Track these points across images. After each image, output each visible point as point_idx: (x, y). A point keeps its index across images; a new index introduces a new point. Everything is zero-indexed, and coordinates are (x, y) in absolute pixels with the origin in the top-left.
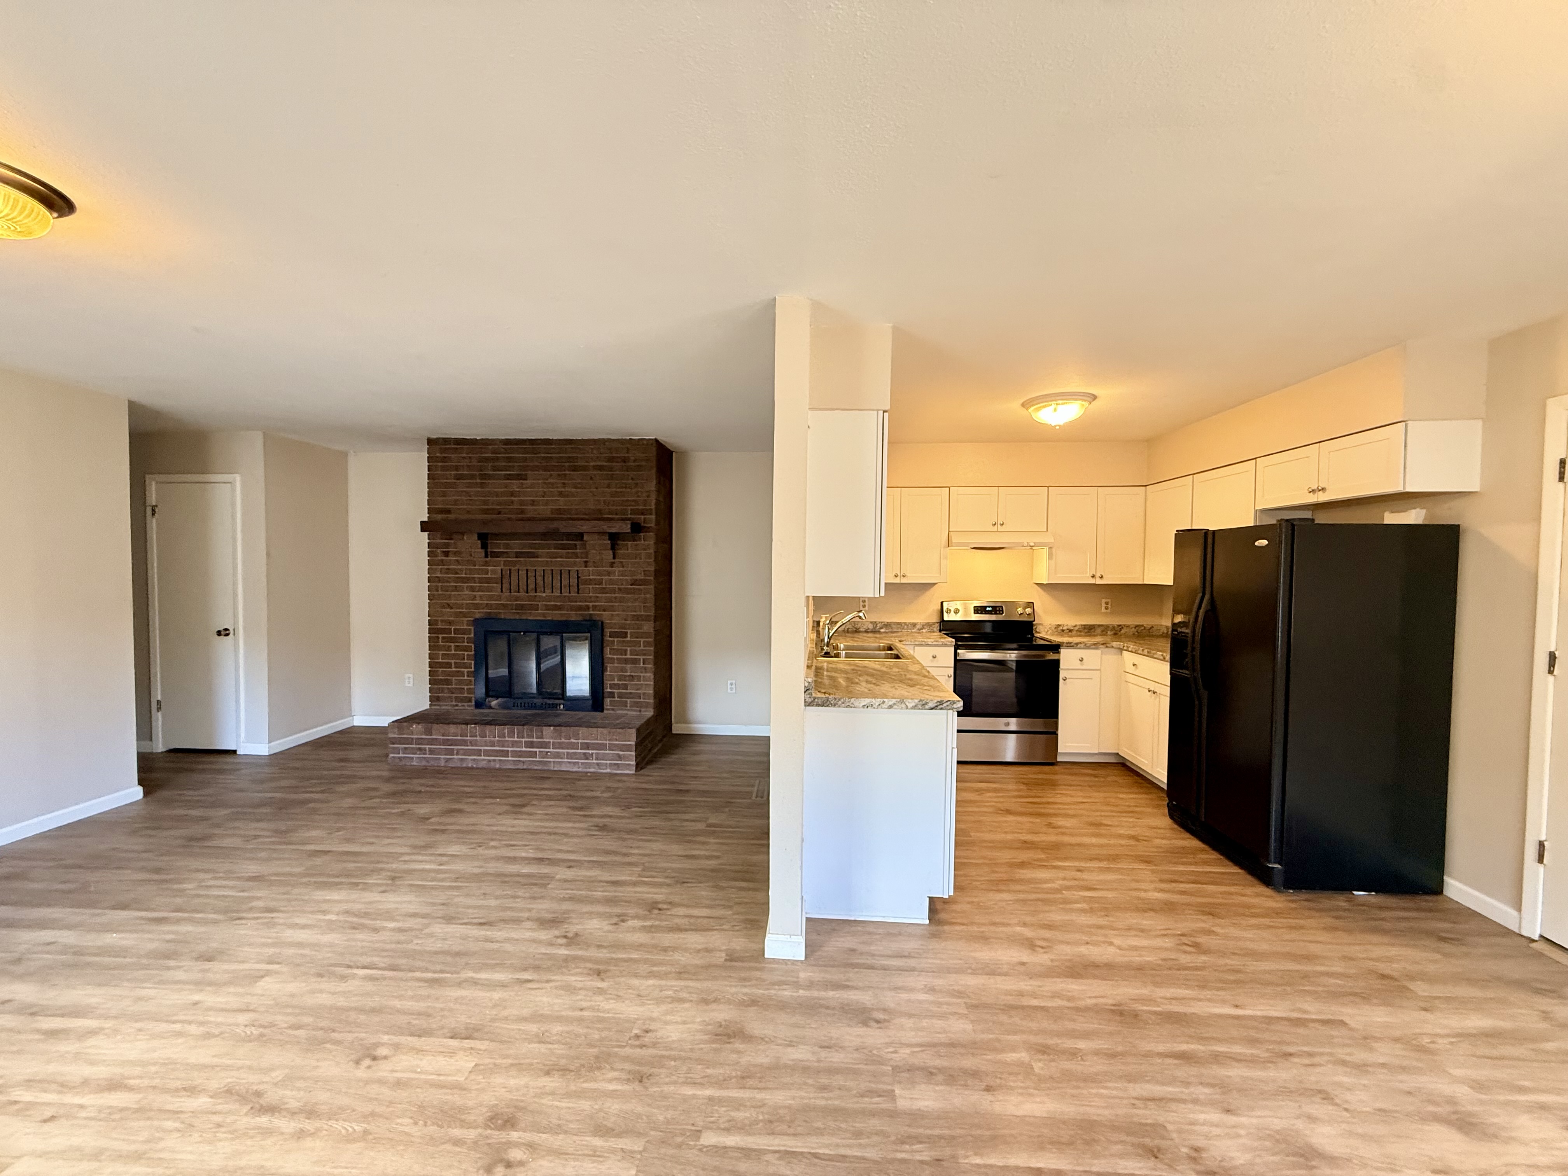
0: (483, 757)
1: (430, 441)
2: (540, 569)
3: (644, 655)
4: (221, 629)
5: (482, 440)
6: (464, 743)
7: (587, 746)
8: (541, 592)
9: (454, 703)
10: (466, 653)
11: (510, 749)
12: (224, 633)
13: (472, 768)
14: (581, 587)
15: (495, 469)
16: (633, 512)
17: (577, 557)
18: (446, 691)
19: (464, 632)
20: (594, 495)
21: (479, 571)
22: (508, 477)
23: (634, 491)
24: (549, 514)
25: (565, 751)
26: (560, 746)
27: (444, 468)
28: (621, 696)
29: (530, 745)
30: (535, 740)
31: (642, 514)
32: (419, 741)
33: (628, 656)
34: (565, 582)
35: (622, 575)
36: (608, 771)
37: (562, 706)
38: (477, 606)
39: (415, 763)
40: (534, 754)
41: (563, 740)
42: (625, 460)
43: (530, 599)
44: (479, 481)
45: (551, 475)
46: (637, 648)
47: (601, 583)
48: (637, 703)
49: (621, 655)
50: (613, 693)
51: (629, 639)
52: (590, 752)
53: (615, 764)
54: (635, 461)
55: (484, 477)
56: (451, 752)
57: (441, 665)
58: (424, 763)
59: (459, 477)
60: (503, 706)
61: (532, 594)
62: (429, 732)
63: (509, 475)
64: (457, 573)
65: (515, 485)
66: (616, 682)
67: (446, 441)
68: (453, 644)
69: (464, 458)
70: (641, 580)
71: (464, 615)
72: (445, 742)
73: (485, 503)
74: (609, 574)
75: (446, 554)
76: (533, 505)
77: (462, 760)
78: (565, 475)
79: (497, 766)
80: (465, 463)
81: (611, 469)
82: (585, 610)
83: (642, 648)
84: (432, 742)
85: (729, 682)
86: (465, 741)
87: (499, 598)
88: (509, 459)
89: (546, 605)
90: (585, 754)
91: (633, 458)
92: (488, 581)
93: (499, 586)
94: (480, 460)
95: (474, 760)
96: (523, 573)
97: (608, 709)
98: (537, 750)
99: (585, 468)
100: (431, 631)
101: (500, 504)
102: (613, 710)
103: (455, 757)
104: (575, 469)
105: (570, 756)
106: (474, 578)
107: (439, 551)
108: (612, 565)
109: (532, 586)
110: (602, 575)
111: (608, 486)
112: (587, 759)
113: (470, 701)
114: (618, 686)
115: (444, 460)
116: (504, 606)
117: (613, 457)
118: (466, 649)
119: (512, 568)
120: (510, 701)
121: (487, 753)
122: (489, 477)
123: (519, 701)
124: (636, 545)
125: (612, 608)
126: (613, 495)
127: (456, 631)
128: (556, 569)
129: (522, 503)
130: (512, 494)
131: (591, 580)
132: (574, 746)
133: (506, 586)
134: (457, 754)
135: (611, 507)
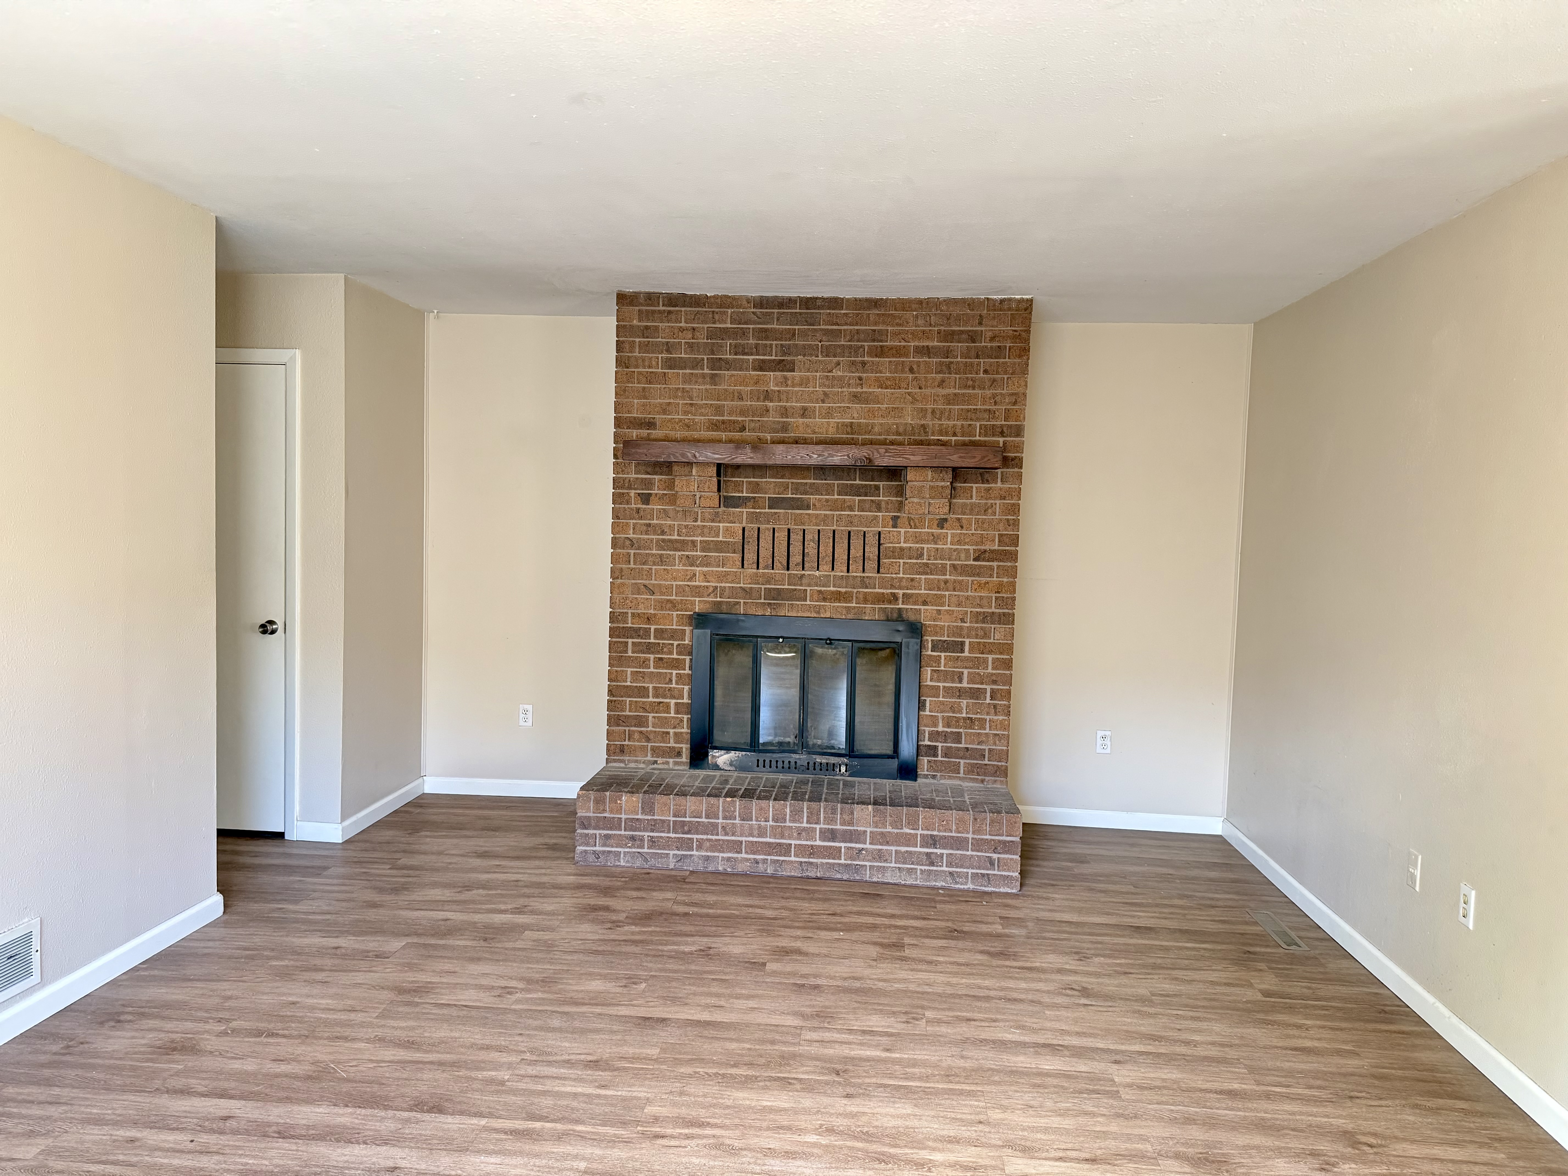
0: (744, 855)
1: (622, 298)
2: (811, 529)
3: (994, 682)
4: (263, 622)
5: (715, 297)
6: (712, 829)
7: (933, 841)
8: (811, 569)
9: (649, 758)
10: (674, 672)
11: (793, 842)
12: (267, 628)
13: (725, 874)
14: (883, 561)
15: (738, 350)
16: (985, 430)
17: (879, 509)
18: (636, 736)
19: (675, 635)
20: (915, 400)
21: (702, 531)
22: (762, 366)
23: (989, 393)
24: (832, 434)
25: (893, 848)
26: (884, 839)
27: (645, 347)
28: (947, 753)
29: (832, 835)
30: (838, 827)
31: (1002, 434)
32: (632, 824)
33: (965, 684)
34: (856, 552)
35: (959, 542)
36: (970, 886)
37: (843, 769)
38: (697, 591)
39: (622, 863)
40: (835, 853)
41: (889, 829)
42: (973, 337)
43: (791, 580)
44: (706, 371)
45: (838, 364)
46: (981, 671)
47: (920, 556)
48: (979, 766)
49: (953, 681)
50: (936, 747)
51: (966, 654)
52: (939, 851)
53: (983, 875)
54: (992, 339)
55: (716, 364)
56: (687, 845)
57: (629, 691)
58: (639, 863)
59: (671, 364)
60: (741, 767)
61: (796, 571)
62: (648, 808)
63: (763, 361)
64: (663, 533)
65: (772, 380)
66: (940, 728)
67: (651, 298)
68: (652, 656)
69: (682, 330)
70: (992, 551)
71: (674, 605)
72: (680, 827)
73: (719, 410)
74: (935, 539)
75: (646, 499)
76: (803, 416)
77: (707, 859)
78: (864, 364)
79: (770, 871)
80: (684, 339)
81: (947, 353)
82: (890, 602)
83: (990, 670)
84: (654, 826)
85: (1100, 734)
86: (715, 826)
87: (736, 578)
88: (764, 334)
89: (820, 592)
90: (928, 855)
91: (989, 334)
92: (720, 547)
93: (738, 556)
94: (712, 334)
95: (729, 859)
96: (781, 536)
97: (926, 776)
98: (843, 845)
99: (899, 352)
100: (613, 632)
101: (743, 413)
102: (934, 777)
103: (694, 853)
104: (881, 352)
105: (903, 858)
106: (693, 542)
107: (632, 493)
108: (942, 523)
109: (796, 558)
110: (922, 541)
111: (942, 384)
112: (932, 864)
113: (679, 754)
114: (945, 737)
115: (645, 331)
116: (747, 592)
117: (953, 333)
118: (677, 664)
119: (762, 527)
120: (751, 757)
121: (754, 848)
122: (728, 365)
123: (768, 757)
124: (988, 490)
125: (938, 600)
126: (951, 400)
127: (660, 633)
128: (842, 529)
129: (785, 412)
130: (768, 396)
131: (902, 549)
132: (909, 840)
133: (750, 556)
134: (700, 847)
135: (945, 422)
